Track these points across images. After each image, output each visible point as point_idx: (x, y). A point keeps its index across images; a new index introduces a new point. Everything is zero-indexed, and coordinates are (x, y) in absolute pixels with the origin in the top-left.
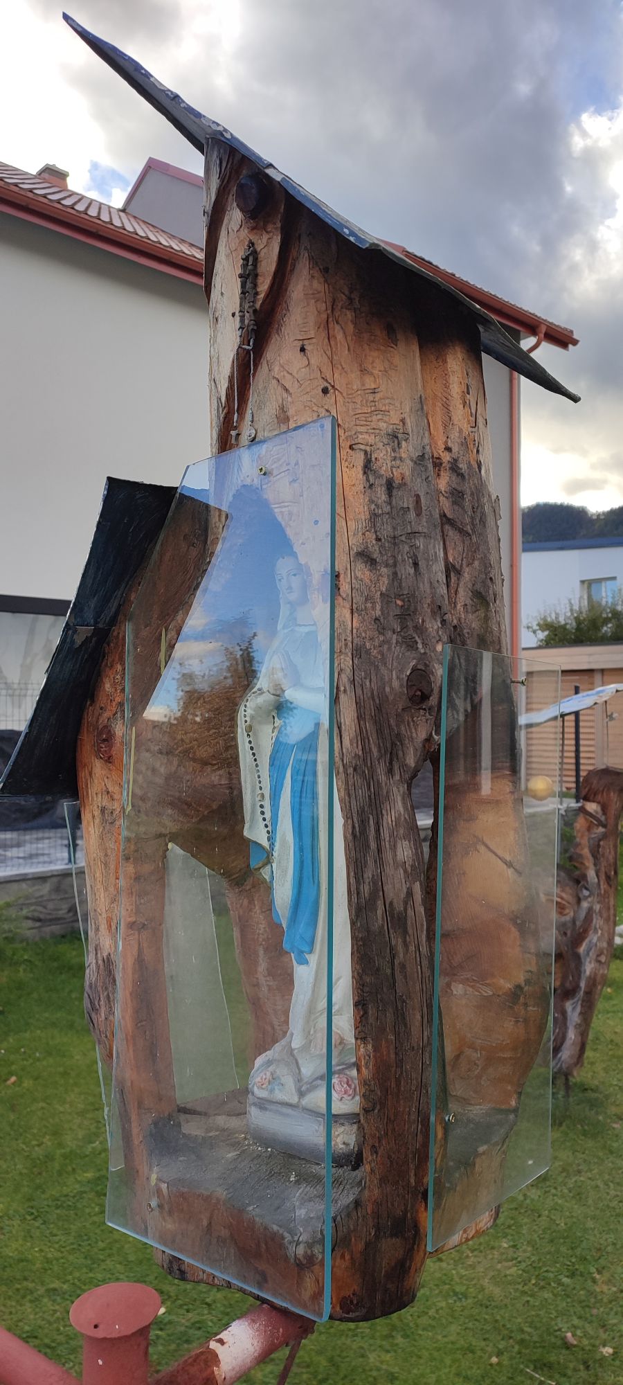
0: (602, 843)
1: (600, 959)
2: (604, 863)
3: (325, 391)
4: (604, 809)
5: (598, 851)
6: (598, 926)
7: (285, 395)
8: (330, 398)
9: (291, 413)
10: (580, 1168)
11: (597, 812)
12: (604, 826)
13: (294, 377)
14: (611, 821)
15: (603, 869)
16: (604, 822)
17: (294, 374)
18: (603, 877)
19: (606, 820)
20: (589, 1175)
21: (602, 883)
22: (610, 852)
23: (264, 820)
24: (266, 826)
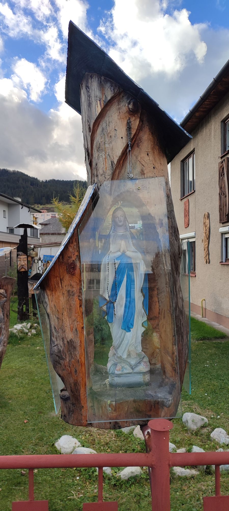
0: (5, 304)
1: (4, 345)
2: (6, 311)
3: (154, 168)
4: (6, 291)
5: (4, 307)
6: (4, 333)
7: (143, 167)
8: (155, 170)
9: (145, 172)
10: (4, 419)
11: (3, 293)
12: (6, 297)
13: (145, 162)
14: (9, 296)
15: (5, 313)
16: (6, 296)
17: (146, 161)
18: (5, 315)
19: (7, 295)
20: (8, 420)
21: (5, 318)
22: (8, 306)
23: (108, 291)
24: (108, 293)
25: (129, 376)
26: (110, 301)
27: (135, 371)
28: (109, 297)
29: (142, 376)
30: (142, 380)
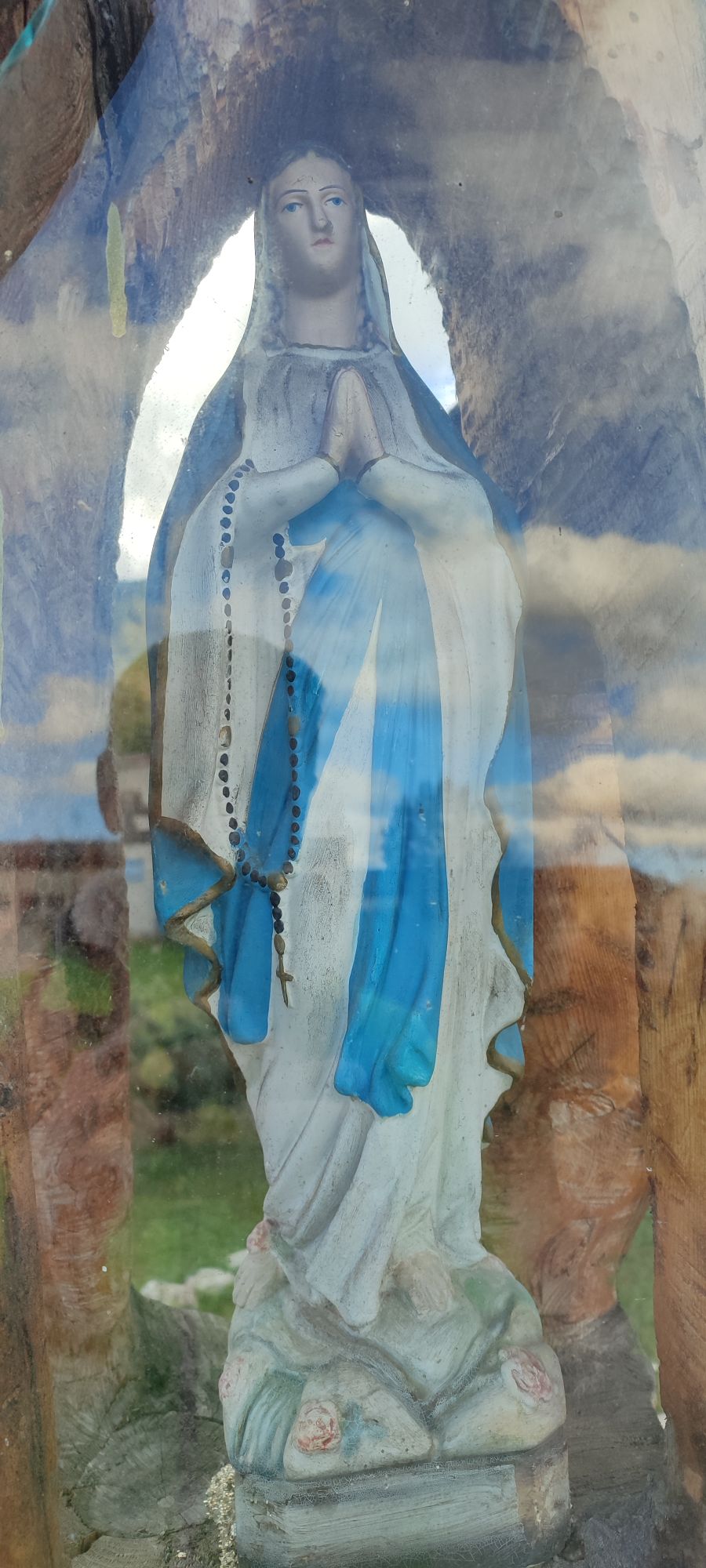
23: (226, 792)
24: (230, 809)
25: (404, 1492)
26: (244, 870)
27: (451, 1446)
28: (235, 840)
29: (513, 1484)
30: (514, 1516)
